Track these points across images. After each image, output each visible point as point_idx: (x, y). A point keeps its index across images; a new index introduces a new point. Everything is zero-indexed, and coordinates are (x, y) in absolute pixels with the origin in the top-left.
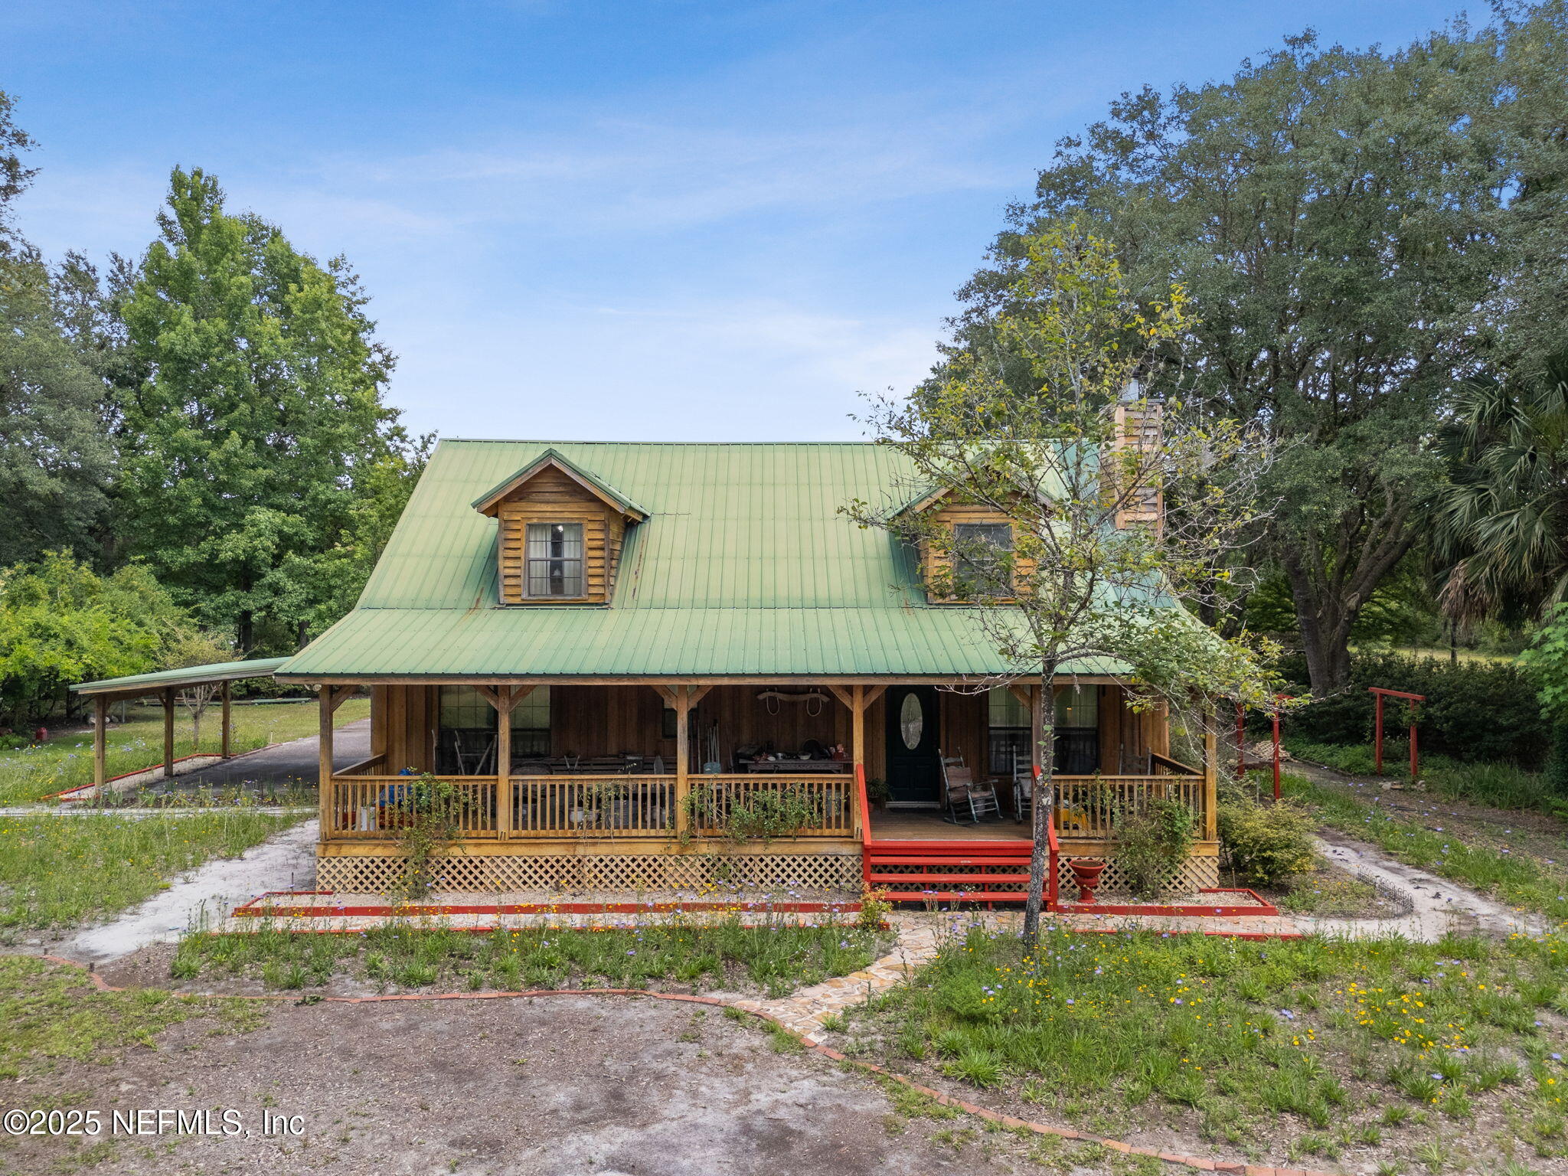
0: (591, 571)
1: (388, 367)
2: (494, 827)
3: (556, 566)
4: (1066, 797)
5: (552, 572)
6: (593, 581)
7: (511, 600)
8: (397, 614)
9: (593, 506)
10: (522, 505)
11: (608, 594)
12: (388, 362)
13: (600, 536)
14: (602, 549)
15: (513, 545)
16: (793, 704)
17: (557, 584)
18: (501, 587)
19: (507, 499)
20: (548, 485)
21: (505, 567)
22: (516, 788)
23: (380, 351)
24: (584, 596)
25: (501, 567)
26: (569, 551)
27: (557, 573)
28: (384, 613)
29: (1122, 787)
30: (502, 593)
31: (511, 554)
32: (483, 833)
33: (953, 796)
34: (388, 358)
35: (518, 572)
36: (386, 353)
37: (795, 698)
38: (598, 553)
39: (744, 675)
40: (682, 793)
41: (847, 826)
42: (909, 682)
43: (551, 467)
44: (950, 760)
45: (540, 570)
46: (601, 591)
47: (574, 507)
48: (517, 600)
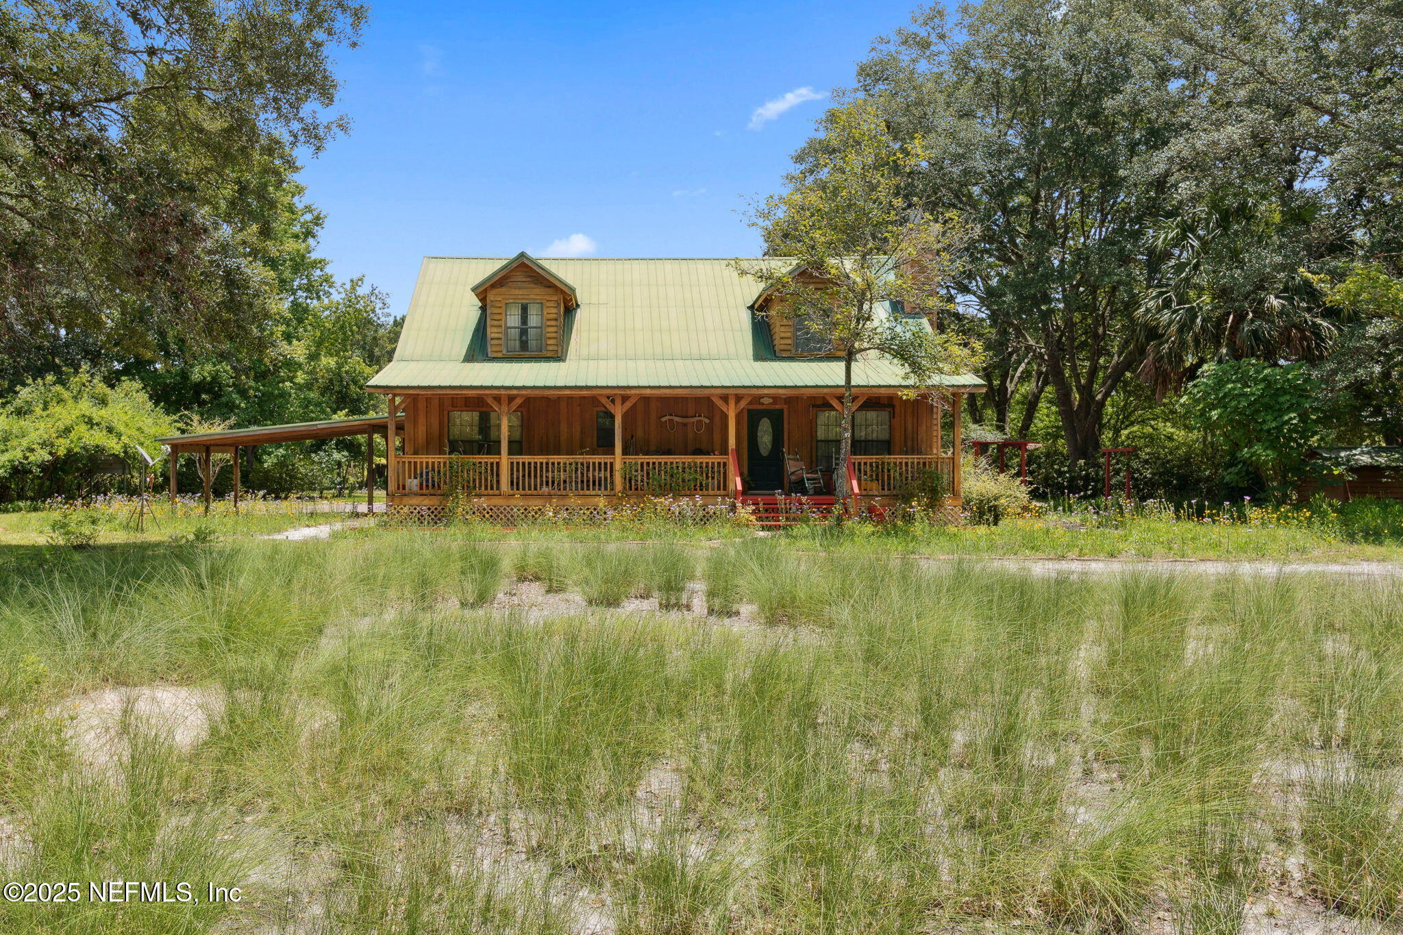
0: (548, 335)
1: (317, 225)
2: (498, 488)
3: (524, 332)
4: (865, 474)
5: (521, 337)
6: (550, 342)
7: (495, 355)
8: (421, 364)
9: (550, 291)
10: (503, 289)
11: (560, 351)
12: (317, 221)
13: (554, 311)
14: (556, 320)
15: (497, 317)
16: (685, 425)
17: (524, 345)
18: (489, 346)
19: (493, 286)
20: (520, 277)
21: (491, 332)
22: (512, 463)
23: (311, 211)
24: (544, 352)
25: (488, 333)
26: (533, 320)
27: (524, 338)
28: (412, 364)
29: (901, 463)
30: (489, 350)
31: (496, 323)
32: (491, 492)
33: (793, 478)
34: (318, 218)
35: (500, 336)
36: (315, 213)
37: (686, 420)
38: (553, 323)
39: (660, 387)
40: (618, 466)
41: (724, 489)
42: (766, 391)
43: (524, 265)
44: (791, 457)
45: (515, 333)
46: (555, 348)
47: (537, 291)
48: (500, 355)
